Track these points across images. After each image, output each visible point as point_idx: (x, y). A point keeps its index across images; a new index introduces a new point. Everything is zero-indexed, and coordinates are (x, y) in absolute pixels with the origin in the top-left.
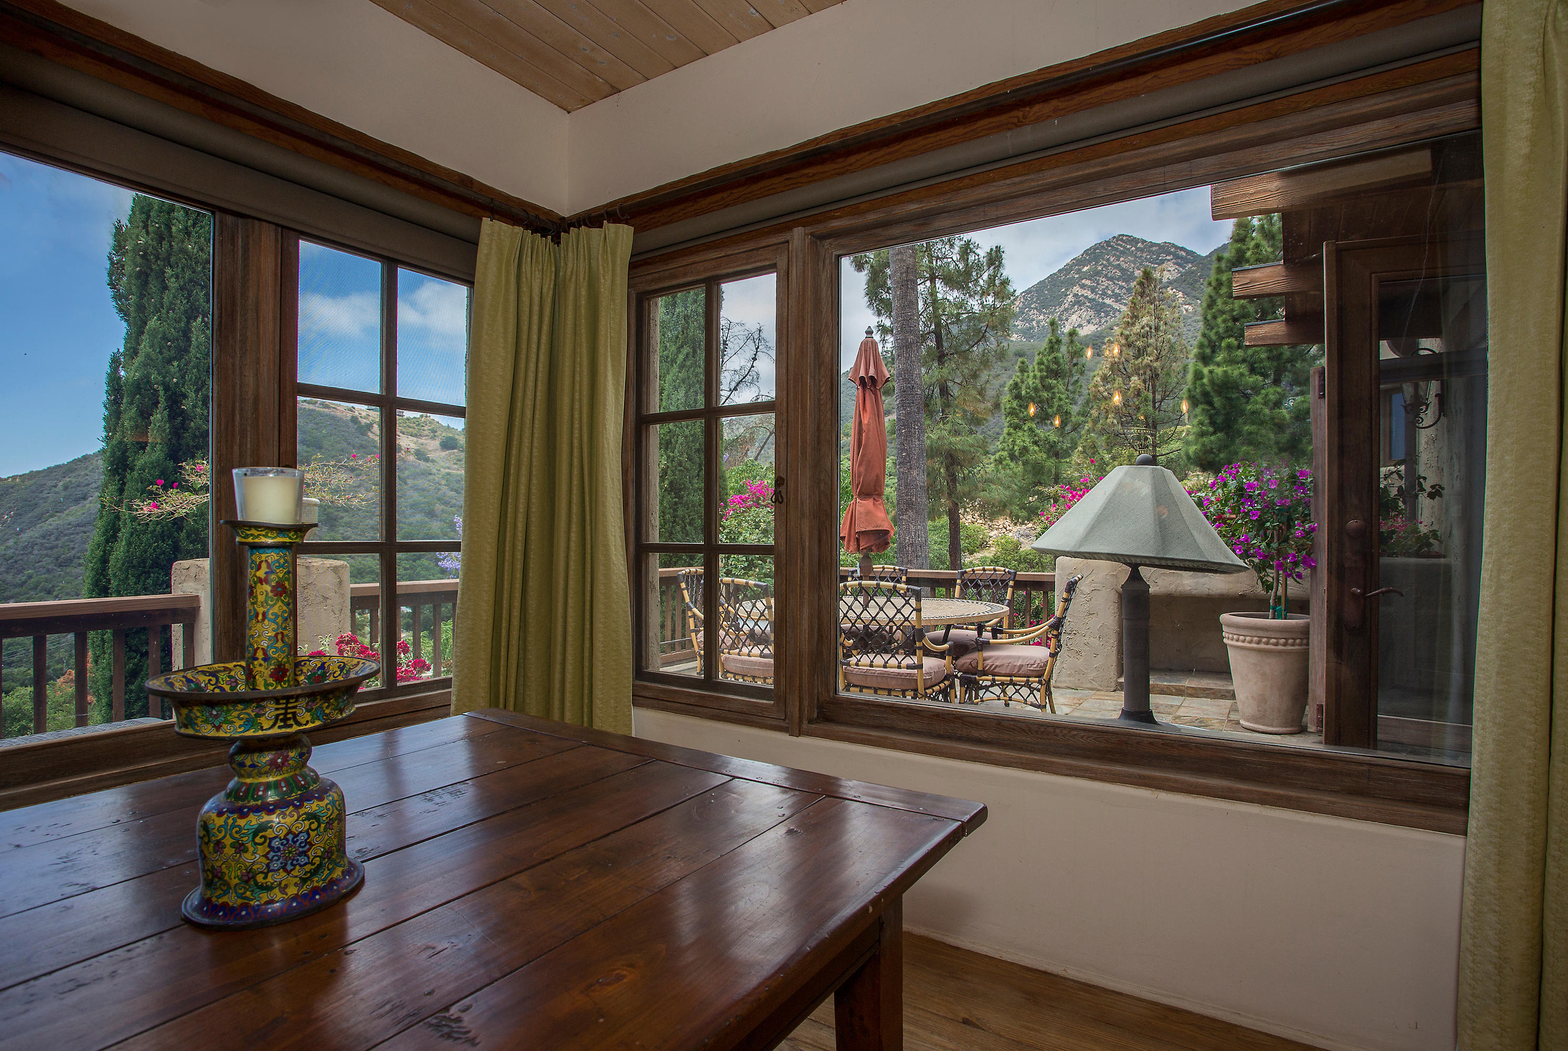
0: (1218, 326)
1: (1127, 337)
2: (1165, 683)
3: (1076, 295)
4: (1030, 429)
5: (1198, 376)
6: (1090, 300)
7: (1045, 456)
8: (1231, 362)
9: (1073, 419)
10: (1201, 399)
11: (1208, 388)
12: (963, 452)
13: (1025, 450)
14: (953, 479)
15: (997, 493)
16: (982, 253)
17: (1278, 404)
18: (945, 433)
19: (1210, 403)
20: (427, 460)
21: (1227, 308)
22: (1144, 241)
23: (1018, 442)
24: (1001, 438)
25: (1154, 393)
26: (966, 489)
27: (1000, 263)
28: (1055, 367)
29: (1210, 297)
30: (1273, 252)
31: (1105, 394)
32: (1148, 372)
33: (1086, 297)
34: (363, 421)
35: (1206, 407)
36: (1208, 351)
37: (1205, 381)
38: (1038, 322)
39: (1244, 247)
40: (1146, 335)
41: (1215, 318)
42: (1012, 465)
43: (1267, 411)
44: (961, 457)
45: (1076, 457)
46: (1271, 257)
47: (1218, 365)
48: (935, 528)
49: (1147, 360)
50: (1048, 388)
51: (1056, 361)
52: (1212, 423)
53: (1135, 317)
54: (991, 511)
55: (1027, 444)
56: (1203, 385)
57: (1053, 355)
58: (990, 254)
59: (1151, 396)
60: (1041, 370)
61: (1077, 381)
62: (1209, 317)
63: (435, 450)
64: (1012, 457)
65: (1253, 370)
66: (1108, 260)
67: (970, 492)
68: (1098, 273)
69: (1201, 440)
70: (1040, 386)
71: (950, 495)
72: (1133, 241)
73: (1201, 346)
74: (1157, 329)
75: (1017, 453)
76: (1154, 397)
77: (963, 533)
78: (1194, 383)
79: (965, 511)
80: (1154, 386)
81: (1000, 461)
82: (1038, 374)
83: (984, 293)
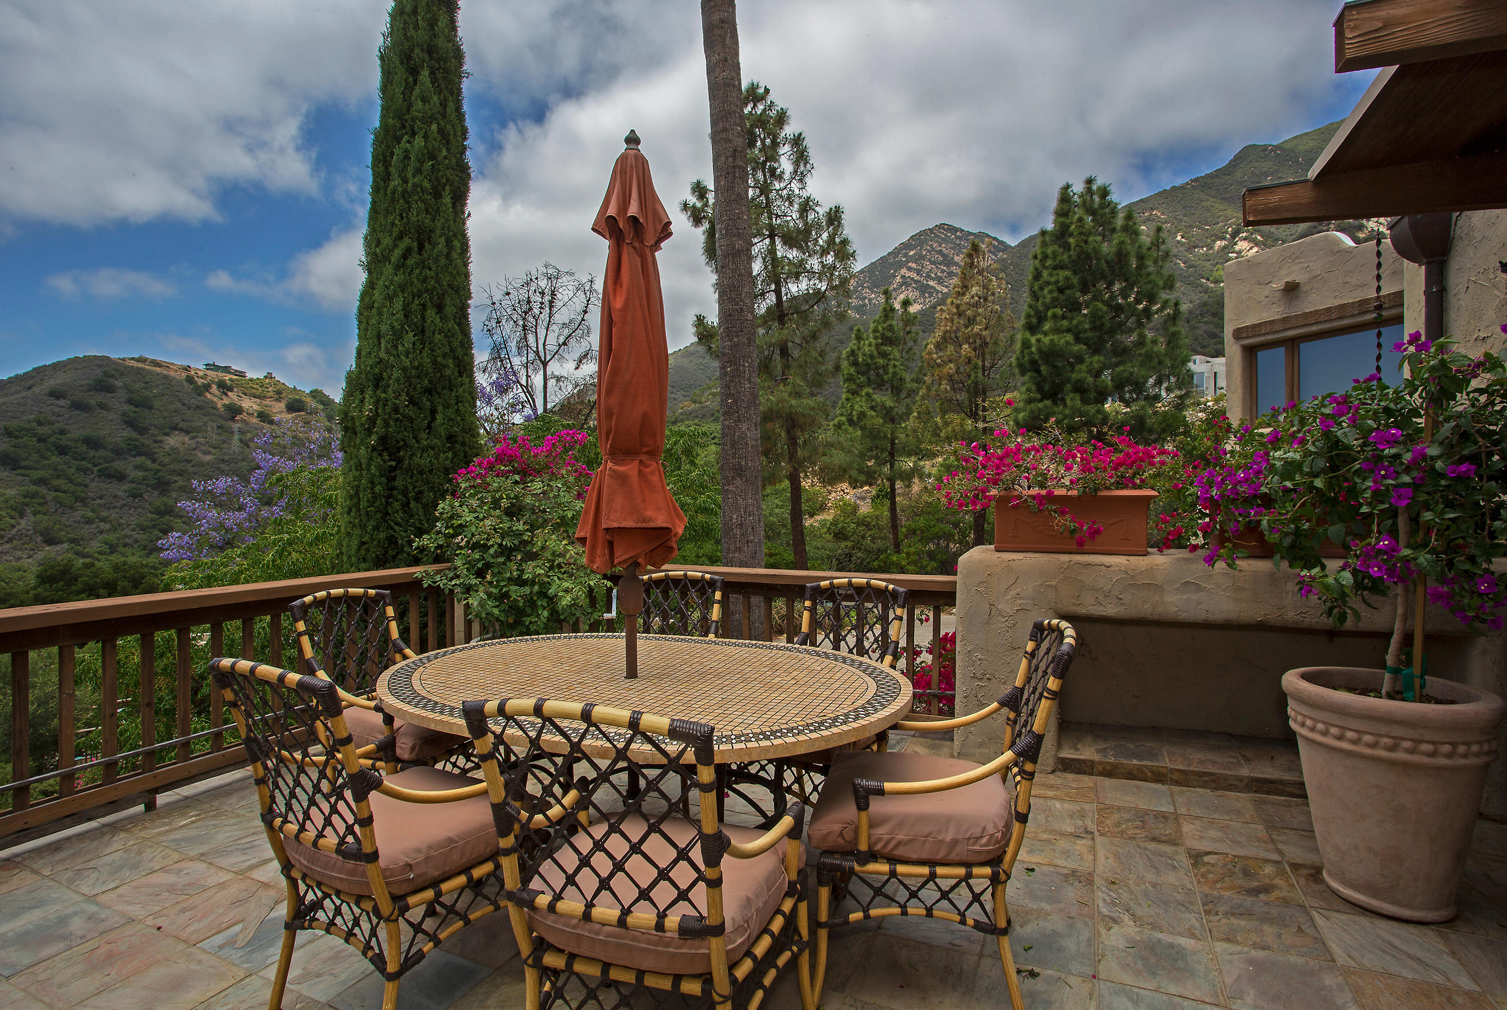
0: (1044, 297)
1: (958, 307)
2: (1135, 762)
3: (903, 277)
4: (868, 394)
5: (1026, 345)
6: (916, 282)
7: (881, 421)
8: (1057, 331)
9: (908, 385)
10: (1029, 366)
11: (1036, 357)
12: (803, 415)
13: (862, 415)
14: (793, 442)
15: (838, 458)
16: (822, 211)
17: (1098, 374)
18: (786, 395)
19: (1038, 372)
20: (271, 422)
21: (1053, 279)
22: (962, 231)
23: (856, 407)
24: (840, 405)
25: (983, 361)
26: (807, 454)
27: (840, 223)
28: (889, 334)
29: (1036, 269)
30: (1094, 227)
31: (939, 361)
32: (978, 341)
33: (912, 279)
34: (200, 381)
35: (1035, 375)
36: (1034, 321)
37: (1033, 349)
38: (870, 300)
39: (1067, 221)
40: (976, 305)
41: (1041, 289)
42: (851, 429)
43: (1090, 379)
44: (801, 421)
45: (911, 423)
46: (1093, 231)
47: (1045, 334)
48: (777, 492)
49: (977, 328)
50: (884, 355)
51: (891, 328)
52: (1040, 390)
53: (965, 287)
54: (831, 477)
55: (865, 409)
56: (1032, 353)
57: (888, 323)
58: (829, 214)
59: (980, 363)
60: (876, 338)
61: (911, 349)
62: (1036, 288)
63: (281, 412)
64: (851, 422)
65: (1078, 340)
66: (931, 246)
67: (810, 457)
68: (923, 258)
69: (1029, 407)
70: (875, 353)
71: (791, 459)
72: (953, 230)
73: (1028, 316)
74: (986, 299)
75: (855, 418)
76: (984, 366)
77: (804, 497)
78: (1022, 352)
79: (806, 475)
80: (983, 354)
81: (839, 426)
82: (874, 342)
83: (824, 252)
